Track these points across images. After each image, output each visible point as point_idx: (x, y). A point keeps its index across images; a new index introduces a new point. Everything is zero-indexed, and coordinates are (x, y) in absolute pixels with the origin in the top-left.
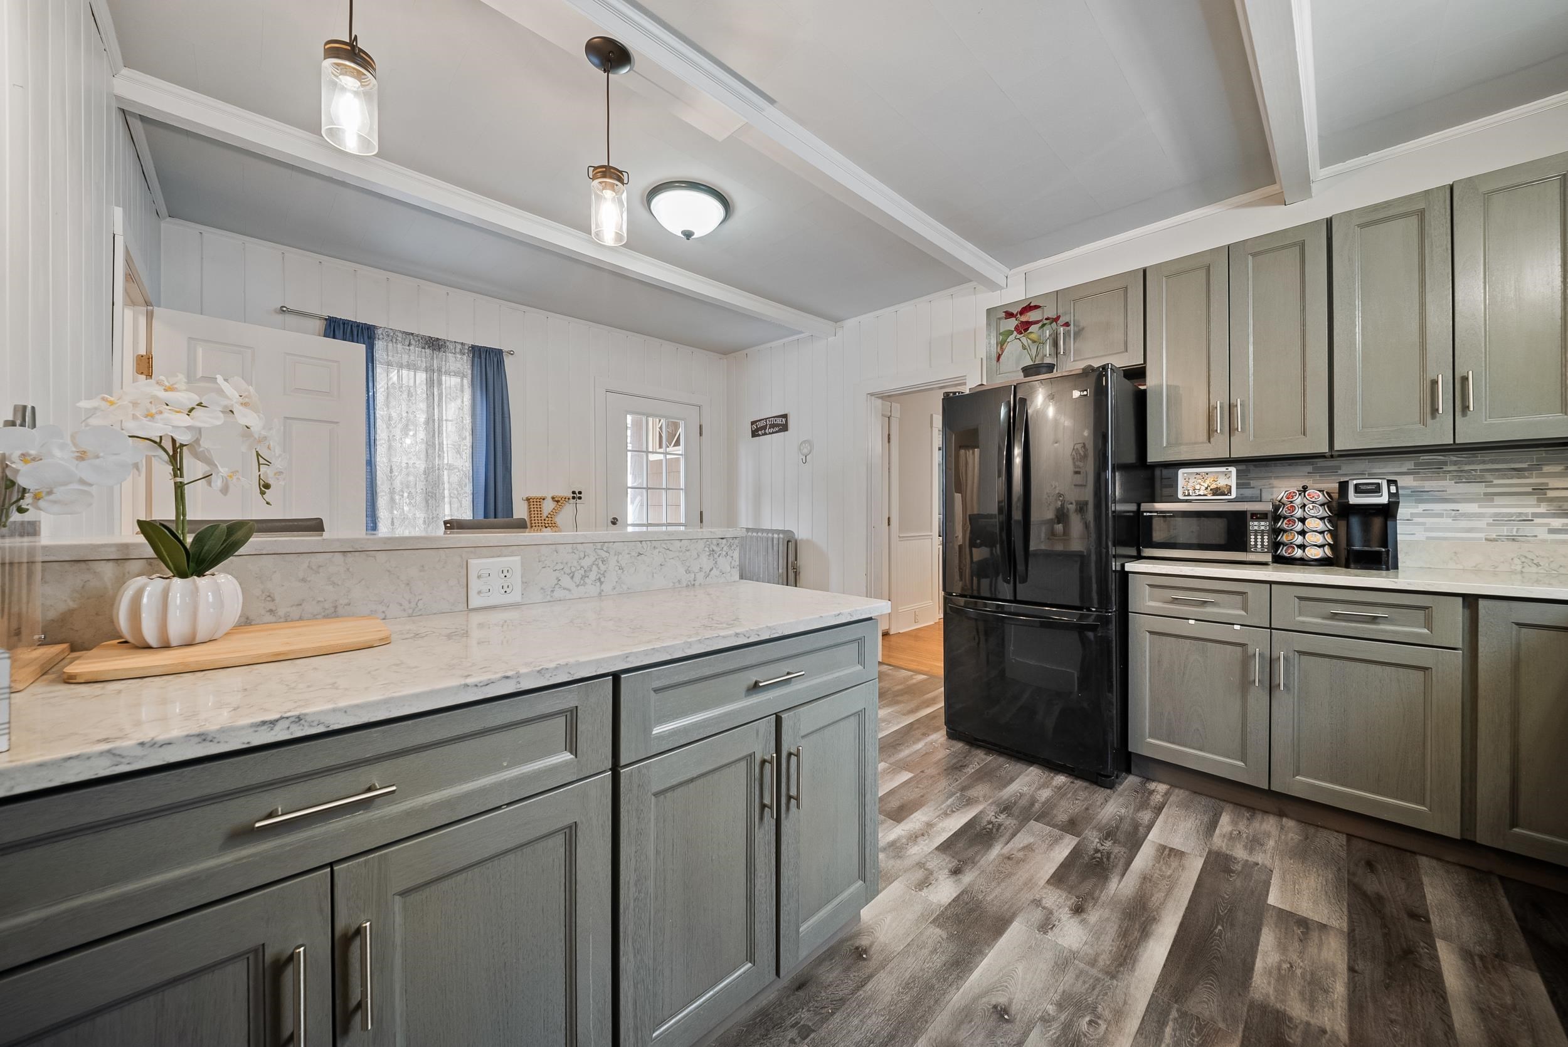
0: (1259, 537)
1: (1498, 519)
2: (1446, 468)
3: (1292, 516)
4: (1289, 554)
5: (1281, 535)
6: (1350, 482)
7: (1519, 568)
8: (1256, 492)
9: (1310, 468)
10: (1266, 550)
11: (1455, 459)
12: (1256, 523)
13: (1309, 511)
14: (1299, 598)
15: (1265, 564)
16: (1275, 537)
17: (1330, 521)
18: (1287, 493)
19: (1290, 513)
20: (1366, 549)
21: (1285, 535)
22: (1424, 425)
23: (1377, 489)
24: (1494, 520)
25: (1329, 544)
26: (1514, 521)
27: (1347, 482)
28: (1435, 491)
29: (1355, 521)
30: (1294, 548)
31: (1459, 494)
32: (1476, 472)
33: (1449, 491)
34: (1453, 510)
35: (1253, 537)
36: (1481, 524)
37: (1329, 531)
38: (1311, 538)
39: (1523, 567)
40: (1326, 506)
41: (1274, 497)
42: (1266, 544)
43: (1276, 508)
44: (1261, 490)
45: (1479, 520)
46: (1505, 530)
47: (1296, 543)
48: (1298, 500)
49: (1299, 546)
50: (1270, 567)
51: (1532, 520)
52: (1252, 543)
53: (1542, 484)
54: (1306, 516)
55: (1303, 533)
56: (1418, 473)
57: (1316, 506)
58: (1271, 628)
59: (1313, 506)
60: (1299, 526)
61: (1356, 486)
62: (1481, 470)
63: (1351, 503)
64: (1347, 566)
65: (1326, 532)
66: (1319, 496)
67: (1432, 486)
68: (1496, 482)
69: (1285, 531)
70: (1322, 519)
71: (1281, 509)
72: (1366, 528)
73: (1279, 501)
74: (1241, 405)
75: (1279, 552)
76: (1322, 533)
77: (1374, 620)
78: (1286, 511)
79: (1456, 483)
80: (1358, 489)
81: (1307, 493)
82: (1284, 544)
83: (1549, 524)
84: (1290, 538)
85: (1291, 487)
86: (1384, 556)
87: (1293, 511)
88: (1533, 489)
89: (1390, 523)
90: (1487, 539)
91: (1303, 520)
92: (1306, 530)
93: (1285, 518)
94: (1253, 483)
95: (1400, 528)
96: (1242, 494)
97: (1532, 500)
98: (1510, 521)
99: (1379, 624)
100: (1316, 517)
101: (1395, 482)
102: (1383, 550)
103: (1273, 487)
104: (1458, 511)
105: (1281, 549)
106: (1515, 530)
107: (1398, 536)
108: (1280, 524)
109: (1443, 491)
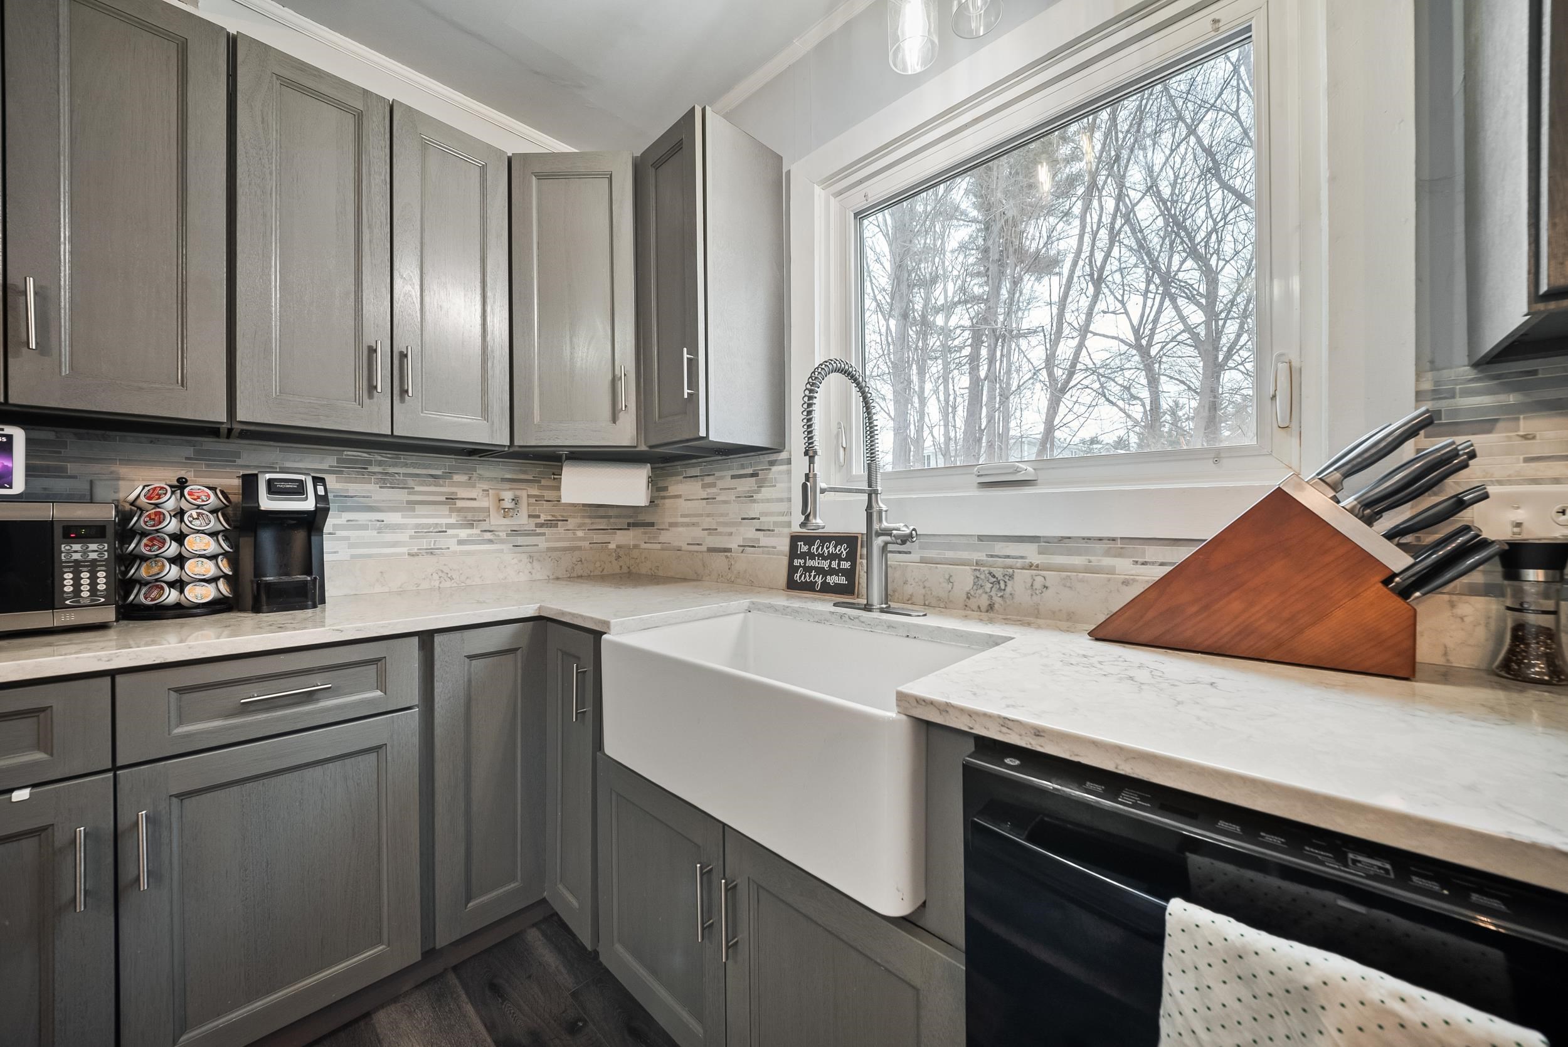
0: (85, 575)
1: (421, 531)
2: (372, 469)
3: (157, 531)
4: (153, 600)
5: (135, 566)
6: (259, 476)
7: (437, 584)
8: (82, 486)
9: (189, 451)
10: (103, 600)
11: (380, 458)
12: (77, 547)
13: (191, 522)
14: (178, 690)
15: (102, 627)
16: (123, 568)
17: (226, 539)
18: (147, 489)
19: (154, 526)
20: (285, 579)
21: (144, 565)
22: (359, 404)
23: (299, 490)
24: (415, 532)
25: (225, 576)
26: (432, 532)
27: (256, 475)
28: (360, 497)
29: (267, 537)
30: (162, 588)
31: (383, 501)
32: (399, 476)
33: (375, 497)
34: (378, 521)
35: (68, 576)
36: (404, 537)
37: (225, 554)
38: (194, 568)
39: (440, 583)
40: (220, 514)
41: (121, 495)
42: (101, 587)
43: (124, 517)
44: (91, 482)
45: (402, 533)
46: (424, 543)
47: (167, 578)
48: (170, 503)
49: (171, 585)
50: (112, 634)
51: (446, 532)
52: (68, 589)
53: (453, 493)
54: (185, 530)
55: (179, 560)
56: (341, 472)
57: (203, 514)
58: (115, 768)
59: (198, 514)
60: (172, 549)
61: (270, 482)
62: (405, 475)
63: (262, 508)
64: (257, 609)
65: (220, 557)
66: (209, 496)
67: (356, 490)
68: (417, 488)
69: (144, 559)
70: (213, 534)
71: (135, 519)
72: (283, 547)
73: (132, 504)
74: (36, 293)
75: (132, 597)
76: (213, 557)
77: (310, 697)
78: (145, 522)
79: (381, 487)
80: (274, 489)
81: (186, 491)
82: (143, 583)
83: (457, 536)
84: (155, 570)
85: (156, 480)
86: (310, 586)
87: (160, 523)
88: (447, 498)
89: (314, 539)
90: (409, 554)
91: (179, 538)
92: (185, 553)
93: (144, 534)
94: (72, 468)
95: (328, 545)
96: (45, 489)
97: (445, 509)
98: (429, 532)
99: (318, 700)
100: (203, 532)
101: (322, 481)
102: (309, 578)
103: (118, 479)
104: (383, 521)
105: (135, 591)
106: (433, 542)
107: (325, 556)
108: (133, 545)
109: (368, 497)
